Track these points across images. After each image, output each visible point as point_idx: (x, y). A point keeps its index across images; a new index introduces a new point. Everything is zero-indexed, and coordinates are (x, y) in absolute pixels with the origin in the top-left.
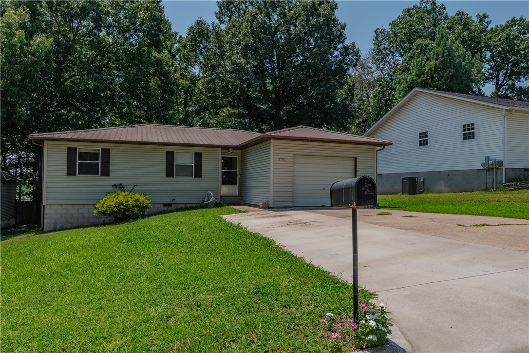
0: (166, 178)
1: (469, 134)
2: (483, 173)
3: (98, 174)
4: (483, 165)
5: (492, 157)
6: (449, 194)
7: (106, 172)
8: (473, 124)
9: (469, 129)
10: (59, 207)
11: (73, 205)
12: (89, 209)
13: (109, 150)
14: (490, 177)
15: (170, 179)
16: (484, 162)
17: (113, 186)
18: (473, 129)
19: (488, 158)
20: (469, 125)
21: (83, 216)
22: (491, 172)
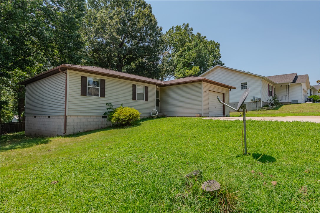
0: (132, 100)
1: (244, 87)
2: (251, 103)
3: (99, 96)
4: (251, 100)
5: (255, 97)
6: (234, 113)
7: (103, 95)
8: (247, 83)
9: (244, 85)
10: (76, 117)
11: (84, 116)
12: (93, 119)
13: (104, 80)
14: (255, 105)
15: (134, 101)
16: (252, 99)
17: (107, 104)
18: (247, 85)
19: (254, 97)
20: (244, 83)
21: (90, 124)
22: (255, 103)
